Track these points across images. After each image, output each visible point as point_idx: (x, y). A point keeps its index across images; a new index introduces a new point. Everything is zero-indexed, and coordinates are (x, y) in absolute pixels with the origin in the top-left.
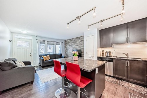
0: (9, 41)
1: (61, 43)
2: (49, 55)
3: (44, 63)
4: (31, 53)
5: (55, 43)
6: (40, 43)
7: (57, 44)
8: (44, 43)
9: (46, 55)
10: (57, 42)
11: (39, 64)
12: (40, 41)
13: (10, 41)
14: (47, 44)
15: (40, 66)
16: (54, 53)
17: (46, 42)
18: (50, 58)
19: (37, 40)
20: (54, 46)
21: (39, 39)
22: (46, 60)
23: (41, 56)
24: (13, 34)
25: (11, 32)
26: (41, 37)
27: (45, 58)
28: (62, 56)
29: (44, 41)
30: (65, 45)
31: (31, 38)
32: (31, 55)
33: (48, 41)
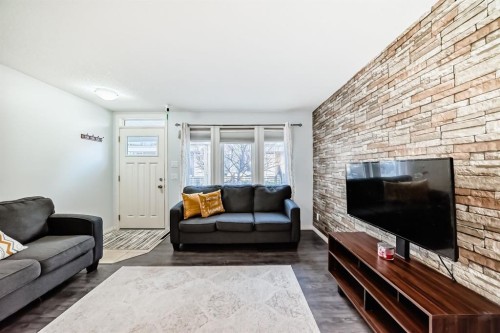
4: (161, 180)
5: (258, 132)
7: (267, 138)
8: (208, 137)
10: (267, 127)
12: (191, 129)
14: (222, 139)
17: (215, 133)
18: (220, 208)
20: (255, 145)
22: (198, 216)
26: (196, 112)
27: (193, 203)
28: (288, 202)
29: (209, 129)
30: (315, 139)
31: (163, 123)
32: (160, 187)
33: (224, 127)
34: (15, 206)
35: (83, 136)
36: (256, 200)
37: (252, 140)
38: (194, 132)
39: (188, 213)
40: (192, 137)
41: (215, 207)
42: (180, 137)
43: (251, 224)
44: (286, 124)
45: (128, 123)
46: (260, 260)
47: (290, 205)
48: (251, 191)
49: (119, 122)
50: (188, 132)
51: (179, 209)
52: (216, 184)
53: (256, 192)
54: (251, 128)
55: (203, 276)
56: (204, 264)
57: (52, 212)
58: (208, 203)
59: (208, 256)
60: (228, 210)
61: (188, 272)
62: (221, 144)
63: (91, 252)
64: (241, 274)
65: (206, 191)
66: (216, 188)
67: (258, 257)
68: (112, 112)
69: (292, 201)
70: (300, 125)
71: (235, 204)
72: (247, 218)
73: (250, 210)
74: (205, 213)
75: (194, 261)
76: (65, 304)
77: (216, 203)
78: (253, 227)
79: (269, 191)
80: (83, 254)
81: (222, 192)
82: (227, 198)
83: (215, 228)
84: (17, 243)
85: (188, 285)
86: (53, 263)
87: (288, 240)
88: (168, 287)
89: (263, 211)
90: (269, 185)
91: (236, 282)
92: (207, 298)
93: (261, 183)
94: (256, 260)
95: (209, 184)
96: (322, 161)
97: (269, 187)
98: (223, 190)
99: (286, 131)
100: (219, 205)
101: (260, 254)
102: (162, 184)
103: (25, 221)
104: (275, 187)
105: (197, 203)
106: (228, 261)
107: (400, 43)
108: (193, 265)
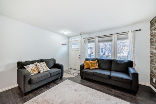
5: (115, 37)
7: (119, 39)
8: (94, 41)
12: (88, 39)
14: (99, 42)
17: (96, 39)
18: (97, 67)
20: (113, 43)
22: (89, 69)
26: (89, 33)
27: (87, 64)
28: (130, 69)
29: (94, 39)
30: (151, 36)
31: (80, 39)
32: (79, 58)
33: (99, 37)
34: (49, 60)
35: (62, 44)
36: (113, 66)
37: (111, 41)
38: (89, 40)
39: (85, 67)
40: (89, 42)
41: (95, 66)
42: (84, 42)
43: (109, 76)
44: (130, 31)
45: (72, 40)
46: (112, 93)
47: (131, 70)
48: (111, 62)
49: (70, 40)
50: (87, 40)
51: (83, 65)
52: (97, 58)
53: (113, 62)
54: (111, 35)
55: (87, 91)
56: (89, 86)
57: (55, 62)
58: (92, 65)
59: (91, 84)
60: (100, 68)
61: (83, 88)
62: (98, 43)
63: (61, 73)
64: (102, 96)
65: (92, 60)
66: (96, 59)
67: (111, 91)
68: (69, 37)
69: (134, 69)
70: (140, 30)
71: (103, 66)
72: (107, 73)
73: (110, 70)
74: (91, 68)
75: (86, 84)
76: (54, 85)
77: (96, 65)
78: (110, 77)
79: (119, 62)
80: (59, 74)
81: (98, 61)
82: (100, 63)
83: (94, 74)
84: (48, 68)
85: (81, 92)
86: (52, 75)
87: (129, 88)
88: (75, 90)
89: (116, 71)
90: (120, 59)
91: (98, 99)
92: (86, 101)
93: (116, 59)
94: (110, 92)
97: (119, 61)
98: (98, 60)
99: (130, 35)
100: (97, 66)
101: (112, 90)
102: (79, 57)
103: (50, 64)
104: (123, 61)
105: (89, 64)
106: (97, 88)
108: (85, 85)
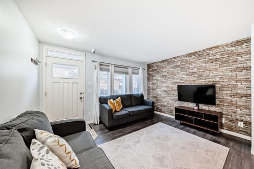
0: (32, 60)
1: (141, 71)
2: (119, 98)
3: (113, 119)
4: (81, 94)
5: (130, 70)
6: (101, 69)
7: (133, 73)
8: (108, 70)
9: (115, 98)
10: (133, 68)
11: (98, 118)
12: (101, 65)
13: (36, 63)
14: (115, 72)
15: (102, 125)
16: (128, 93)
17: (111, 68)
19: (95, 63)
20: (128, 76)
21: (99, 59)
22: (116, 111)
23: (103, 101)
24: (45, 47)
25: (40, 42)
29: (109, 66)
30: (148, 75)
32: (81, 98)
33: (116, 66)
36: (133, 101)
37: (127, 73)
44: (141, 68)
48: (130, 97)
50: (99, 66)
53: (132, 97)
54: (127, 68)
58: (119, 104)
62: (115, 74)
70: (144, 69)
74: (119, 109)
79: (137, 96)
95: (109, 95)
96: (153, 84)
102: (82, 96)
104: (139, 94)
107: (194, 54)
